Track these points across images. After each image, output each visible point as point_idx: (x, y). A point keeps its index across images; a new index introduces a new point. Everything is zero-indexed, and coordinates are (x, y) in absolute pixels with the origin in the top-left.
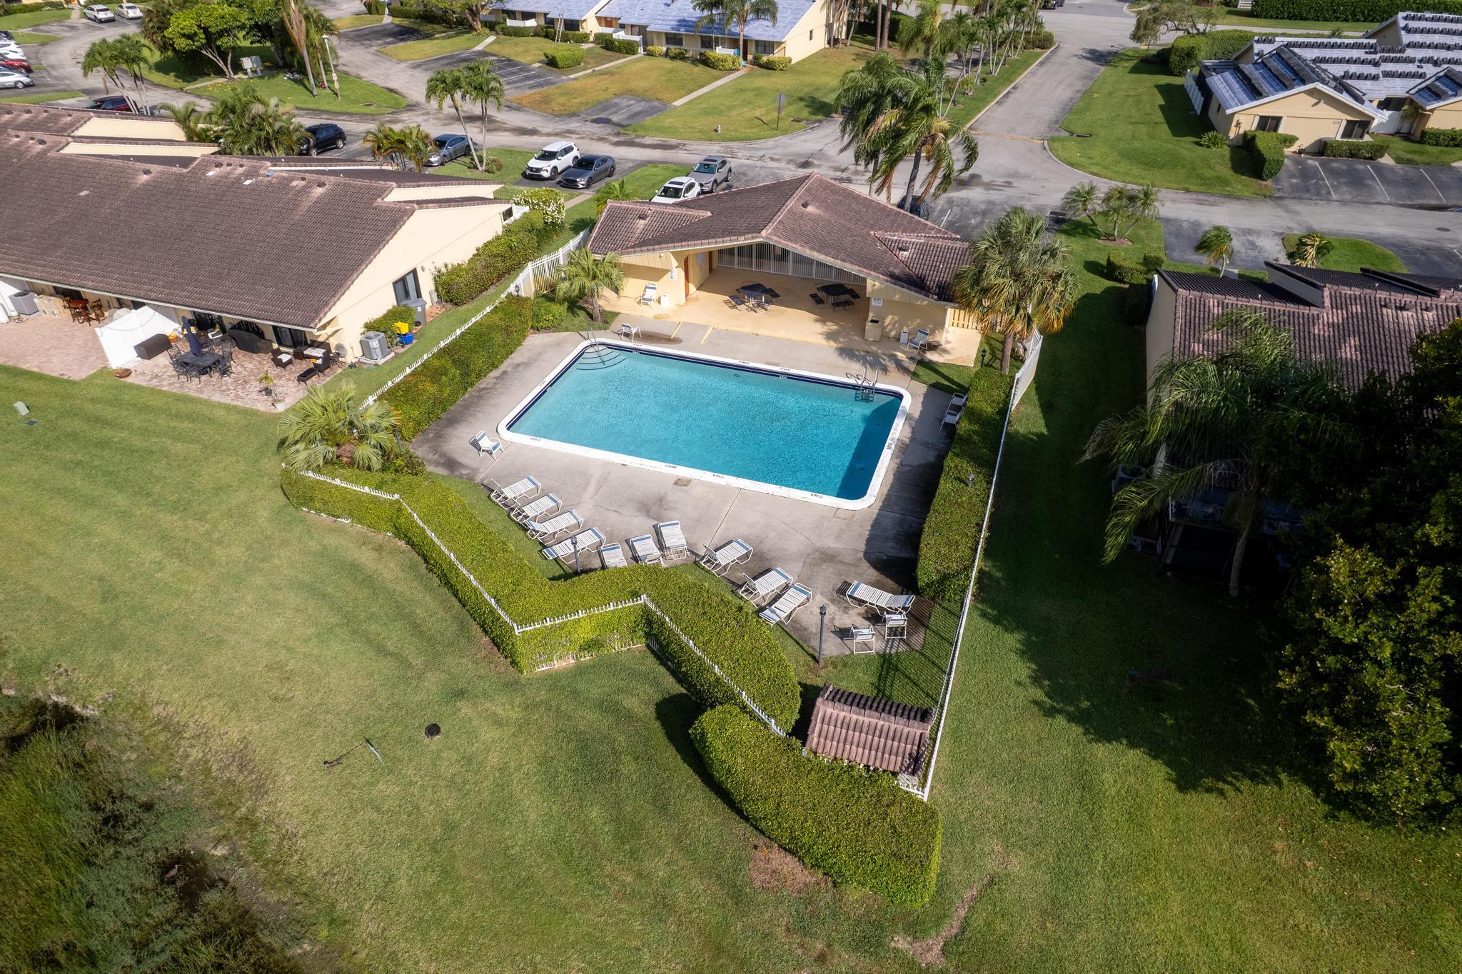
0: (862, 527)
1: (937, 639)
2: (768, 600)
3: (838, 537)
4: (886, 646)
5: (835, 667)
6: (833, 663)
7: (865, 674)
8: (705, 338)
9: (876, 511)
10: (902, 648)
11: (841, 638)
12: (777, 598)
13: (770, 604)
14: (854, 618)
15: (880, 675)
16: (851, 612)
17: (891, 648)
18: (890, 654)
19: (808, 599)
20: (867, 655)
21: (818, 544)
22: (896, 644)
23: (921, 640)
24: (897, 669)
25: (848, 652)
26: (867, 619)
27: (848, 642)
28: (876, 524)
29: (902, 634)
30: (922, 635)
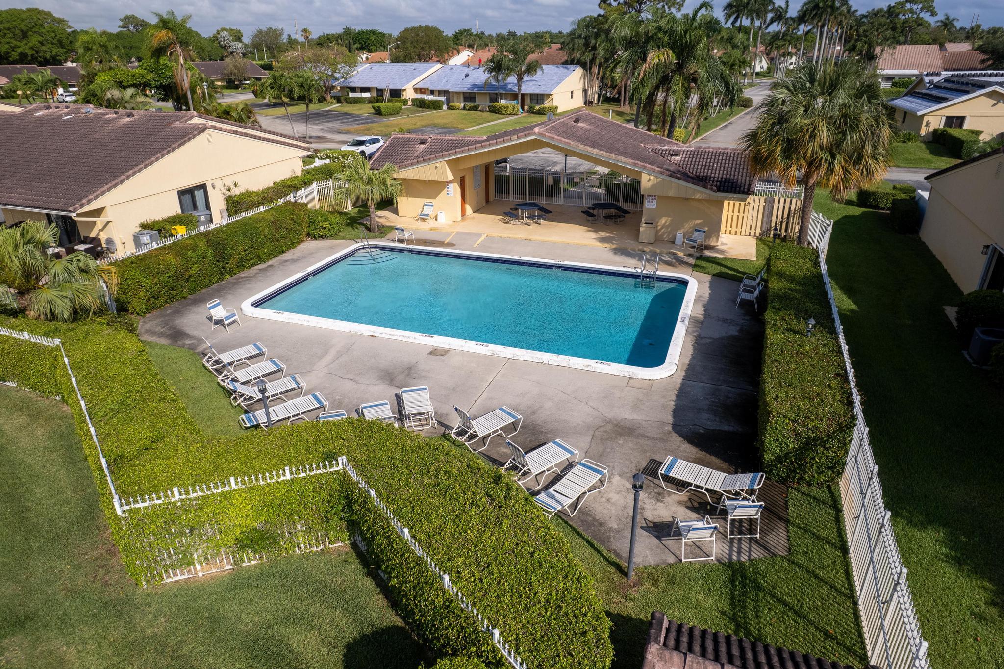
0: (664, 397)
1: (808, 541)
2: (543, 481)
3: (636, 407)
4: (731, 550)
5: (655, 584)
6: (650, 576)
7: (707, 595)
8: (478, 243)
9: (679, 381)
10: (757, 553)
11: (659, 538)
12: (557, 478)
13: (546, 488)
14: (673, 509)
15: (732, 598)
16: (667, 499)
17: (739, 552)
18: (741, 564)
19: (601, 482)
20: (704, 565)
21: (610, 415)
22: (745, 546)
23: (783, 541)
24: (759, 588)
25: (671, 560)
26: (693, 509)
27: (670, 543)
28: (681, 394)
29: (751, 531)
30: (783, 534)
